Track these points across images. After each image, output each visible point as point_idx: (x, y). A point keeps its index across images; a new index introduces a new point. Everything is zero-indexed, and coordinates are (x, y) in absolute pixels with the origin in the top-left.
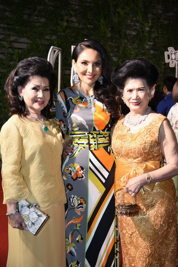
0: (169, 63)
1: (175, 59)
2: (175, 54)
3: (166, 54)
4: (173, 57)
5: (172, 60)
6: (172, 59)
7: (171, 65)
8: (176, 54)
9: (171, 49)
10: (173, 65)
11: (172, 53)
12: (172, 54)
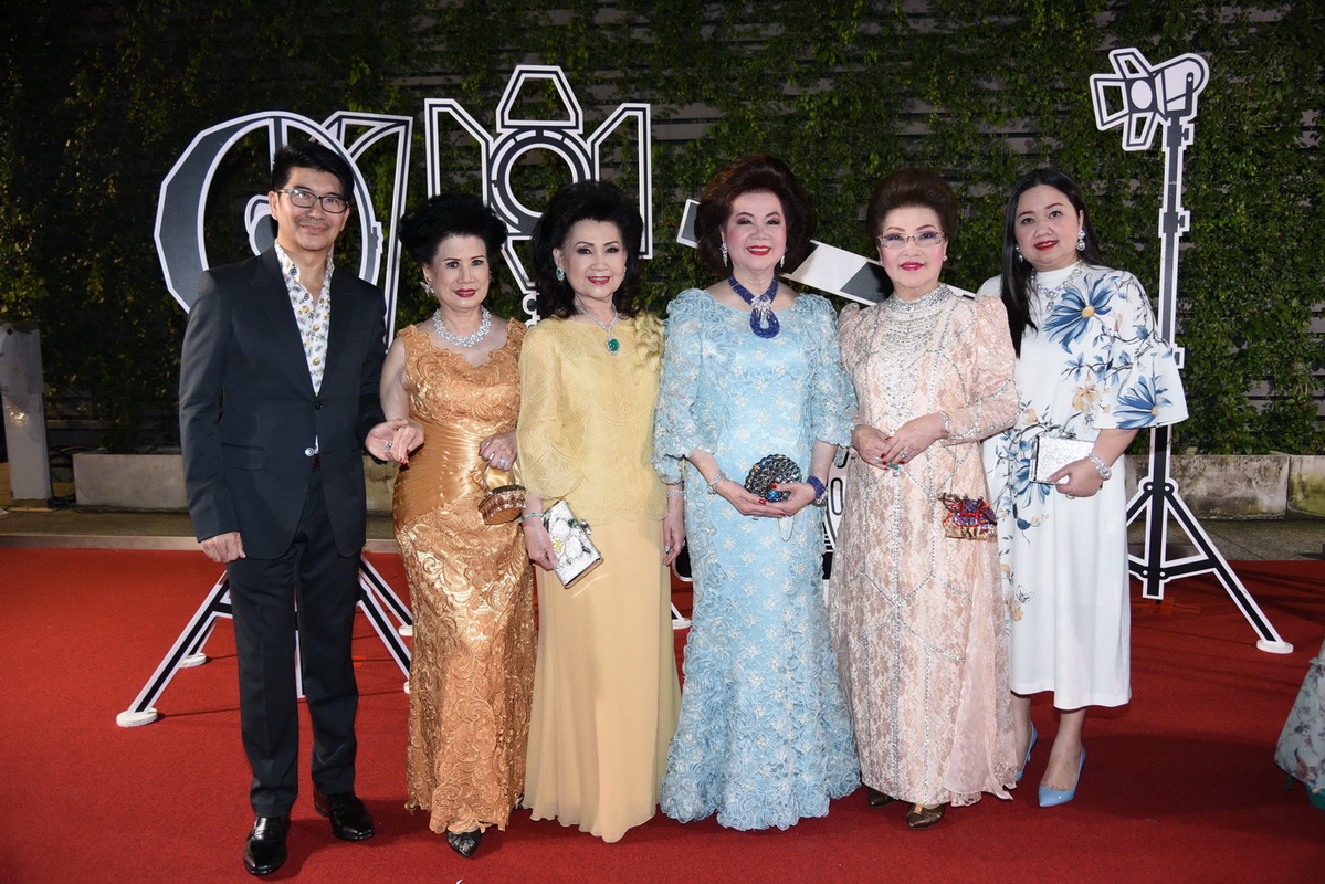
0: (1116, 134)
1: (1153, 107)
2: (1150, 80)
3: (1098, 83)
4: (1141, 95)
5: (1135, 116)
6: (1133, 109)
7: (1132, 143)
8: (1158, 80)
9: (1124, 57)
10: (1141, 140)
11: (1129, 76)
12: (1129, 83)
